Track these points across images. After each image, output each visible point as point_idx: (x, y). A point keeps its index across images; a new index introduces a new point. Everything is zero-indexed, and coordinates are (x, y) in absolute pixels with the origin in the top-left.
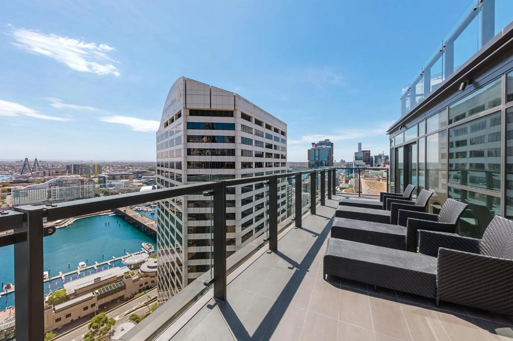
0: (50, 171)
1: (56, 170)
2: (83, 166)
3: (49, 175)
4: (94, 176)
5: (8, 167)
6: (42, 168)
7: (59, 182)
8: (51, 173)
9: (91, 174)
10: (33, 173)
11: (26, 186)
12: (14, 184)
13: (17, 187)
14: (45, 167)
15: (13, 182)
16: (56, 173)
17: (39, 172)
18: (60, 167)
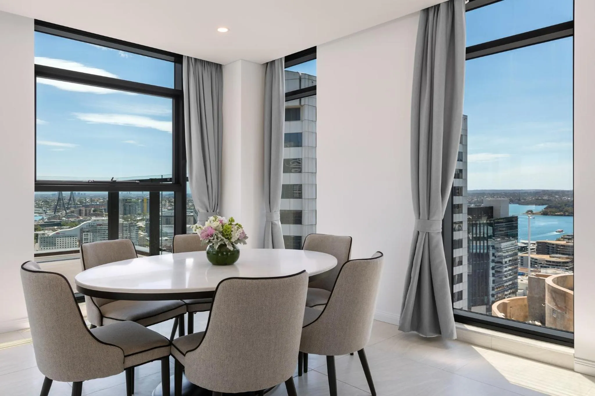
0: (87, 209)
1: (94, 207)
2: (128, 201)
3: (86, 215)
4: (141, 218)
5: (42, 202)
6: (79, 204)
7: (92, 226)
8: (88, 212)
9: (139, 214)
10: (68, 211)
11: (56, 231)
12: (46, 227)
13: (46, 232)
14: (83, 202)
15: (44, 225)
16: (94, 211)
17: (74, 211)
18: (100, 202)
